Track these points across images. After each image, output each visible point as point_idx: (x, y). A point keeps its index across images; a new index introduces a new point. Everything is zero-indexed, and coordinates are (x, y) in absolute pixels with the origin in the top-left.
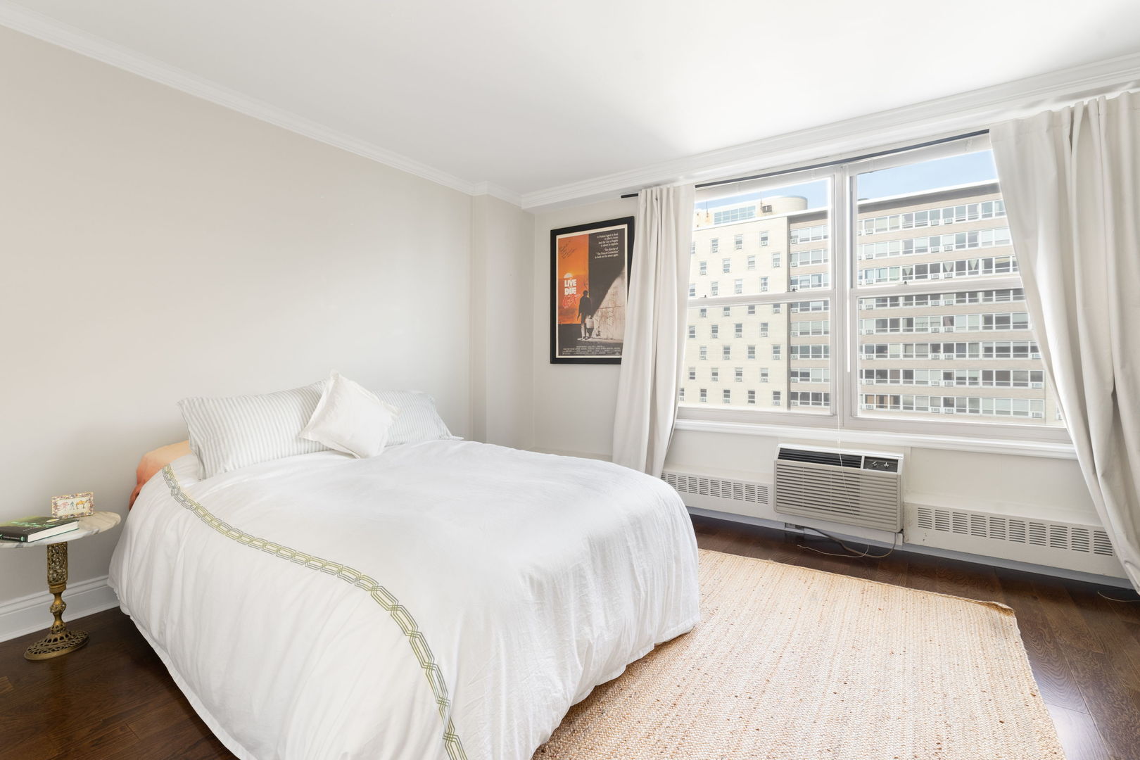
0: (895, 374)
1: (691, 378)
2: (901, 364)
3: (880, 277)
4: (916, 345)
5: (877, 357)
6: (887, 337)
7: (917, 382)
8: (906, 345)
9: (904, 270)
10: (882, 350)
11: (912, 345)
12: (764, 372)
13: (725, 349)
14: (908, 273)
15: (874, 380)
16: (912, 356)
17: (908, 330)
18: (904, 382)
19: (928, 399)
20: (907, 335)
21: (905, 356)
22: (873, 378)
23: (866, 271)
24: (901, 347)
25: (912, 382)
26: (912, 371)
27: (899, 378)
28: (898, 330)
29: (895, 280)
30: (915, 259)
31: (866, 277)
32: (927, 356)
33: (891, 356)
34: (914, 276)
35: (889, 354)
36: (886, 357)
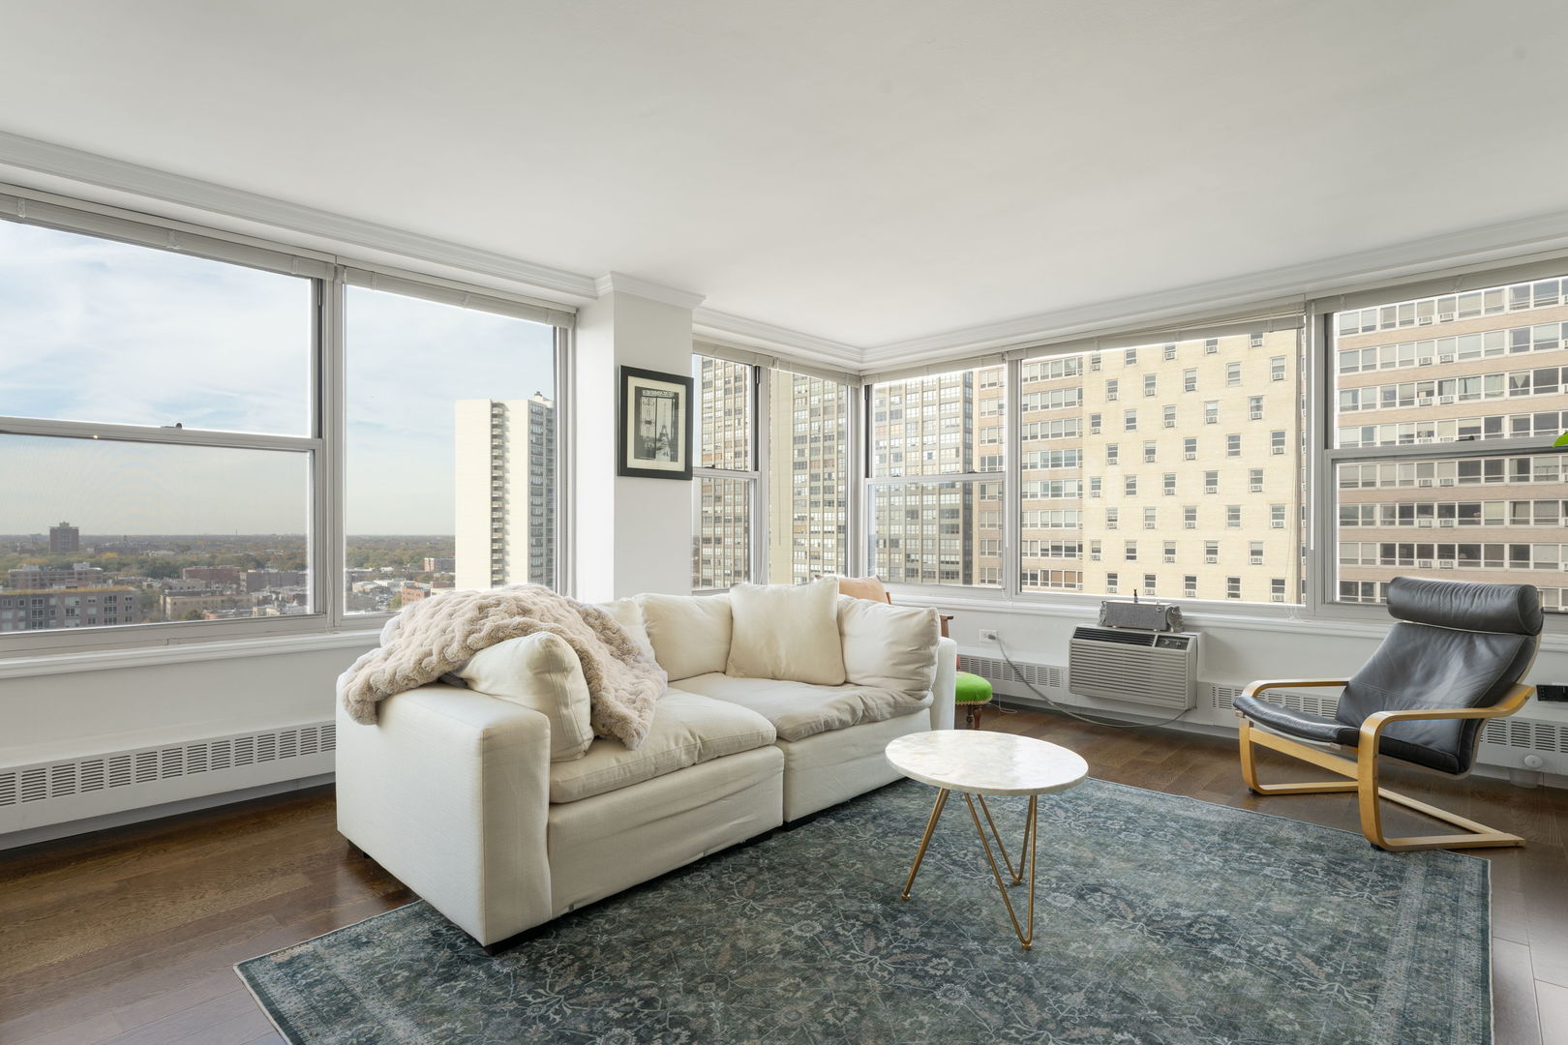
0: (1495, 552)
1: (1128, 558)
2: (1508, 535)
3: (1466, 392)
4: (1536, 503)
5: (1461, 523)
6: (1478, 490)
7: (1537, 565)
8: (1515, 504)
9: (1512, 379)
10: (1470, 512)
11: (1528, 503)
12: (1256, 548)
13: (1187, 511)
14: (1519, 383)
15: (1456, 562)
16: (1527, 522)
17: (1520, 479)
18: (1512, 565)
19: (1557, 593)
20: (1519, 487)
21: (1514, 522)
22: (1453, 557)
23: (1440, 384)
24: (1507, 507)
25: (1527, 566)
26: (1528, 546)
27: (1503, 558)
28: (1501, 479)
29: (1494, 395)
30: (1534, 360)
31: (1441, 393)
32: (1557, 521)
33: (1488, 522)
34: (1532, 388)
35: (1482, 519)
36: (1479, 523)
